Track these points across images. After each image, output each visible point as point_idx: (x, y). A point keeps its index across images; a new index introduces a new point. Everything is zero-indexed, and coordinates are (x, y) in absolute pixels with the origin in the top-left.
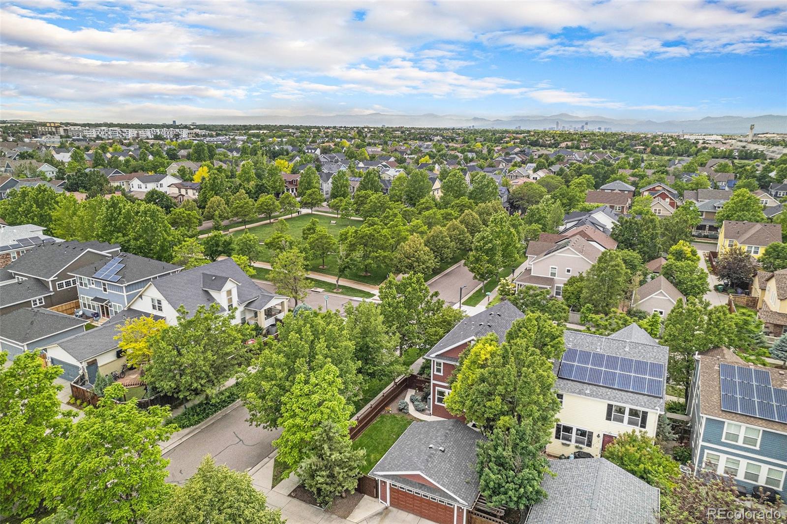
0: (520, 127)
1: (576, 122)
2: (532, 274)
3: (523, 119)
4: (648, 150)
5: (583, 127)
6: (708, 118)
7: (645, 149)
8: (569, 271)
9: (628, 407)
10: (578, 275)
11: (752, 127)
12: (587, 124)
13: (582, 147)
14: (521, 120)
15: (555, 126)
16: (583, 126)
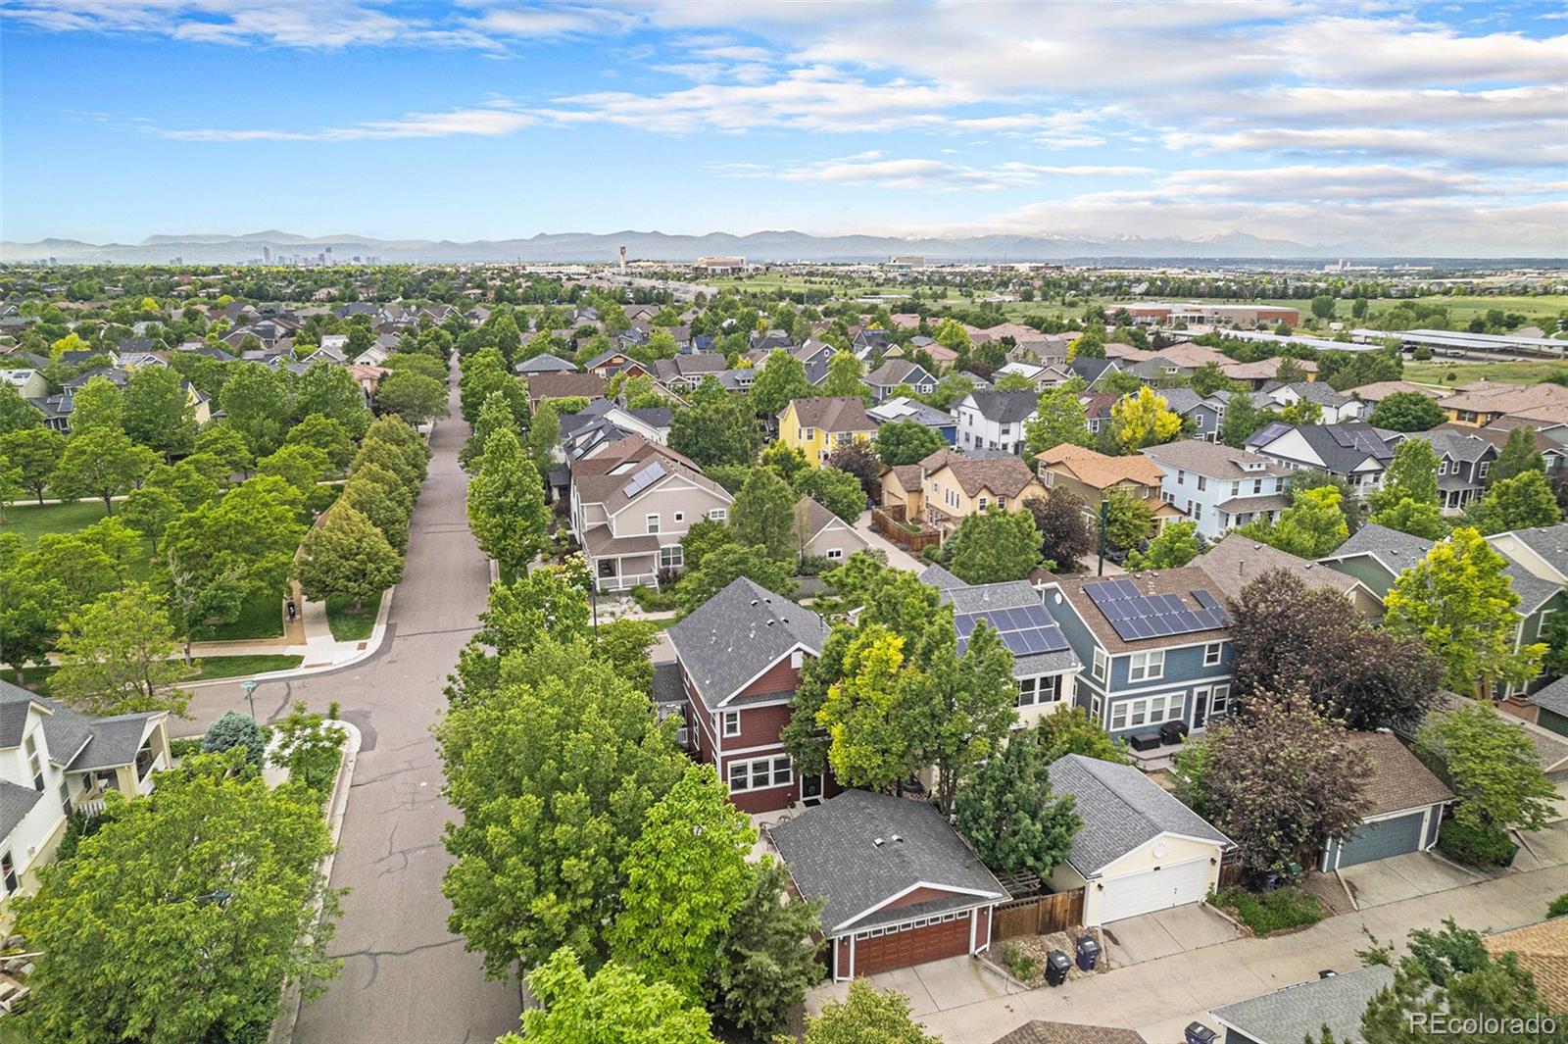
0: (179, 260)
1: (303, 247)
2: (615, 537)
3: (177, 243)
4: (491, 295)
5: (322, 257)
6: (542, 236)
7: (484, 295)
8: (679, 517)
9: (1037, 677)
10: (701, 520)
11: (623, 250)
12: (329, 250)
13: (361, 298)
14: (175, 245)
15: (263, 257)
16: (322, 255)
